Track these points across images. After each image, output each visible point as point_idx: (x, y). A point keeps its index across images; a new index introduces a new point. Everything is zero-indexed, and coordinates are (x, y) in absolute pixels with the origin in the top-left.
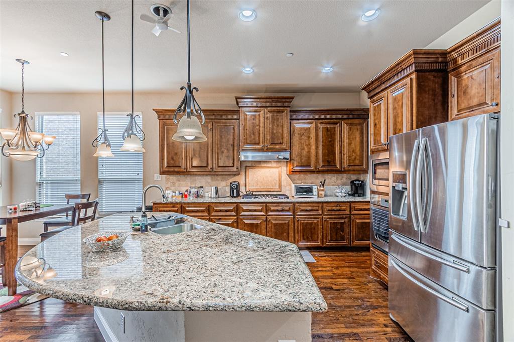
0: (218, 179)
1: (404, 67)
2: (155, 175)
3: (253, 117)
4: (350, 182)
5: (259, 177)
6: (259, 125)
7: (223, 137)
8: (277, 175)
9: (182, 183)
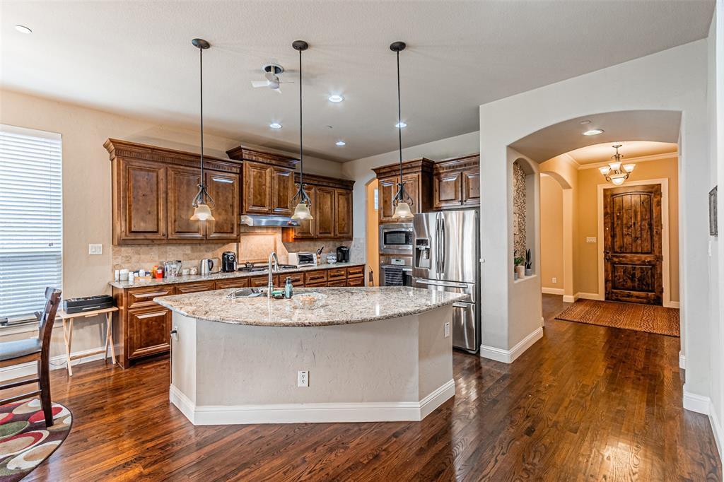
0: (202, 249)
1: (413, 165)
2: (90, 245)
3: (259, 174)
4: (336, 248)
5: (253, 246)
6: (265, 185)
7: (220, 194)
8: (272, 243)
9: (143, 257)
